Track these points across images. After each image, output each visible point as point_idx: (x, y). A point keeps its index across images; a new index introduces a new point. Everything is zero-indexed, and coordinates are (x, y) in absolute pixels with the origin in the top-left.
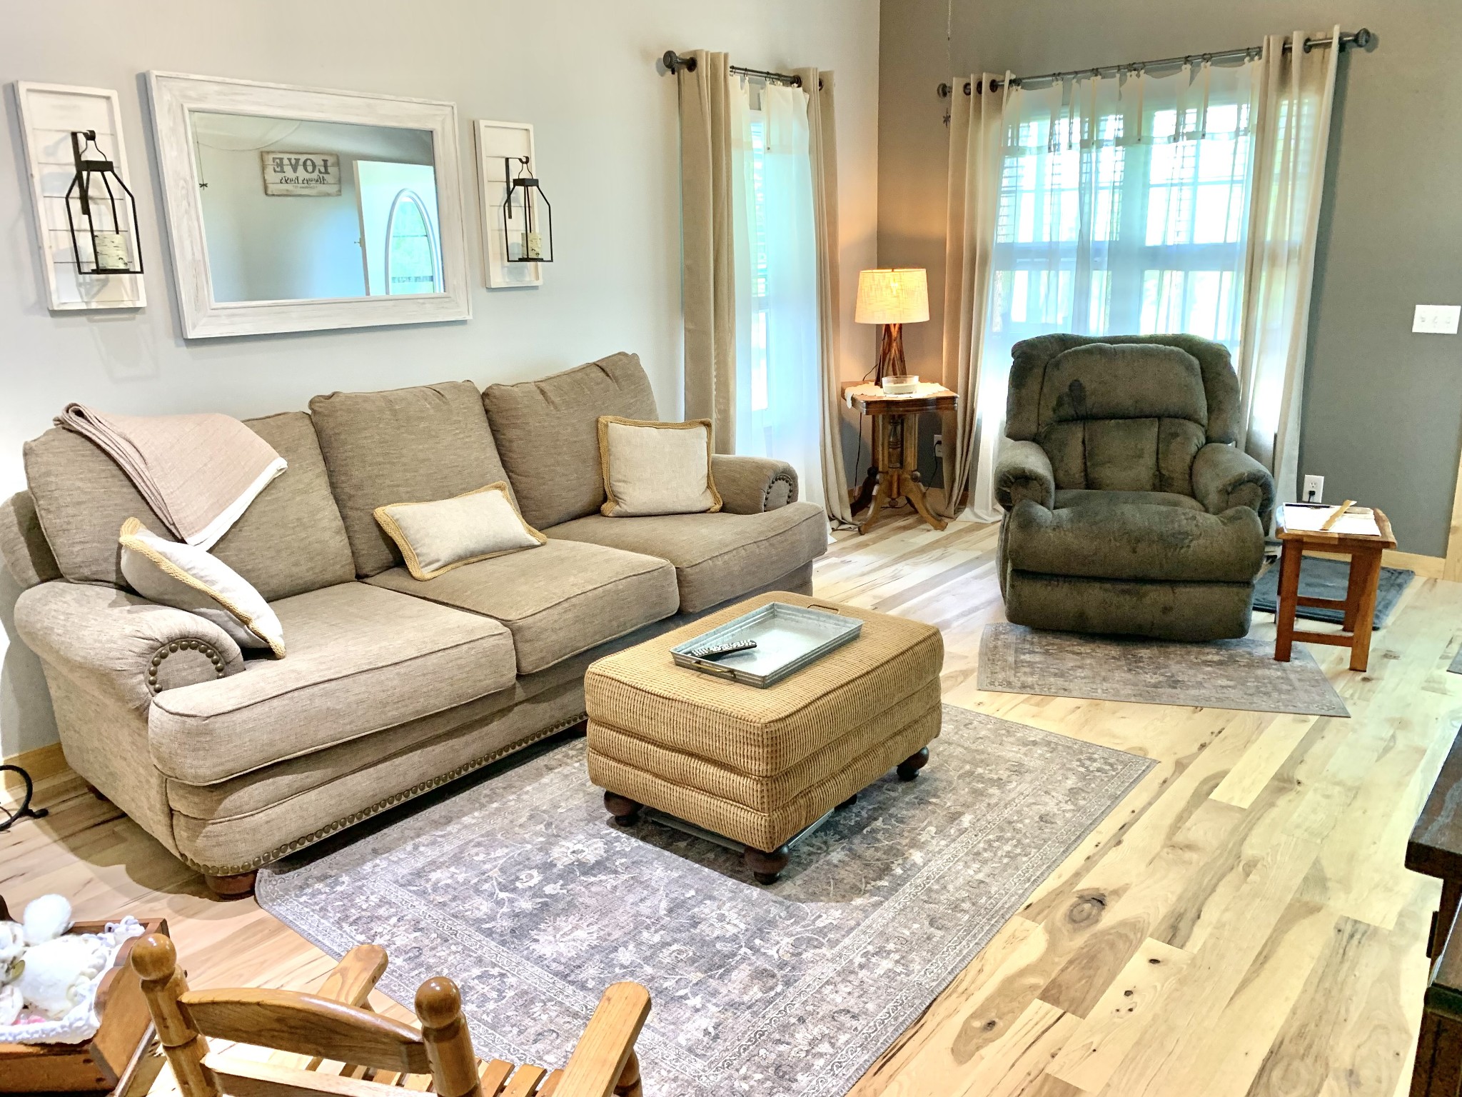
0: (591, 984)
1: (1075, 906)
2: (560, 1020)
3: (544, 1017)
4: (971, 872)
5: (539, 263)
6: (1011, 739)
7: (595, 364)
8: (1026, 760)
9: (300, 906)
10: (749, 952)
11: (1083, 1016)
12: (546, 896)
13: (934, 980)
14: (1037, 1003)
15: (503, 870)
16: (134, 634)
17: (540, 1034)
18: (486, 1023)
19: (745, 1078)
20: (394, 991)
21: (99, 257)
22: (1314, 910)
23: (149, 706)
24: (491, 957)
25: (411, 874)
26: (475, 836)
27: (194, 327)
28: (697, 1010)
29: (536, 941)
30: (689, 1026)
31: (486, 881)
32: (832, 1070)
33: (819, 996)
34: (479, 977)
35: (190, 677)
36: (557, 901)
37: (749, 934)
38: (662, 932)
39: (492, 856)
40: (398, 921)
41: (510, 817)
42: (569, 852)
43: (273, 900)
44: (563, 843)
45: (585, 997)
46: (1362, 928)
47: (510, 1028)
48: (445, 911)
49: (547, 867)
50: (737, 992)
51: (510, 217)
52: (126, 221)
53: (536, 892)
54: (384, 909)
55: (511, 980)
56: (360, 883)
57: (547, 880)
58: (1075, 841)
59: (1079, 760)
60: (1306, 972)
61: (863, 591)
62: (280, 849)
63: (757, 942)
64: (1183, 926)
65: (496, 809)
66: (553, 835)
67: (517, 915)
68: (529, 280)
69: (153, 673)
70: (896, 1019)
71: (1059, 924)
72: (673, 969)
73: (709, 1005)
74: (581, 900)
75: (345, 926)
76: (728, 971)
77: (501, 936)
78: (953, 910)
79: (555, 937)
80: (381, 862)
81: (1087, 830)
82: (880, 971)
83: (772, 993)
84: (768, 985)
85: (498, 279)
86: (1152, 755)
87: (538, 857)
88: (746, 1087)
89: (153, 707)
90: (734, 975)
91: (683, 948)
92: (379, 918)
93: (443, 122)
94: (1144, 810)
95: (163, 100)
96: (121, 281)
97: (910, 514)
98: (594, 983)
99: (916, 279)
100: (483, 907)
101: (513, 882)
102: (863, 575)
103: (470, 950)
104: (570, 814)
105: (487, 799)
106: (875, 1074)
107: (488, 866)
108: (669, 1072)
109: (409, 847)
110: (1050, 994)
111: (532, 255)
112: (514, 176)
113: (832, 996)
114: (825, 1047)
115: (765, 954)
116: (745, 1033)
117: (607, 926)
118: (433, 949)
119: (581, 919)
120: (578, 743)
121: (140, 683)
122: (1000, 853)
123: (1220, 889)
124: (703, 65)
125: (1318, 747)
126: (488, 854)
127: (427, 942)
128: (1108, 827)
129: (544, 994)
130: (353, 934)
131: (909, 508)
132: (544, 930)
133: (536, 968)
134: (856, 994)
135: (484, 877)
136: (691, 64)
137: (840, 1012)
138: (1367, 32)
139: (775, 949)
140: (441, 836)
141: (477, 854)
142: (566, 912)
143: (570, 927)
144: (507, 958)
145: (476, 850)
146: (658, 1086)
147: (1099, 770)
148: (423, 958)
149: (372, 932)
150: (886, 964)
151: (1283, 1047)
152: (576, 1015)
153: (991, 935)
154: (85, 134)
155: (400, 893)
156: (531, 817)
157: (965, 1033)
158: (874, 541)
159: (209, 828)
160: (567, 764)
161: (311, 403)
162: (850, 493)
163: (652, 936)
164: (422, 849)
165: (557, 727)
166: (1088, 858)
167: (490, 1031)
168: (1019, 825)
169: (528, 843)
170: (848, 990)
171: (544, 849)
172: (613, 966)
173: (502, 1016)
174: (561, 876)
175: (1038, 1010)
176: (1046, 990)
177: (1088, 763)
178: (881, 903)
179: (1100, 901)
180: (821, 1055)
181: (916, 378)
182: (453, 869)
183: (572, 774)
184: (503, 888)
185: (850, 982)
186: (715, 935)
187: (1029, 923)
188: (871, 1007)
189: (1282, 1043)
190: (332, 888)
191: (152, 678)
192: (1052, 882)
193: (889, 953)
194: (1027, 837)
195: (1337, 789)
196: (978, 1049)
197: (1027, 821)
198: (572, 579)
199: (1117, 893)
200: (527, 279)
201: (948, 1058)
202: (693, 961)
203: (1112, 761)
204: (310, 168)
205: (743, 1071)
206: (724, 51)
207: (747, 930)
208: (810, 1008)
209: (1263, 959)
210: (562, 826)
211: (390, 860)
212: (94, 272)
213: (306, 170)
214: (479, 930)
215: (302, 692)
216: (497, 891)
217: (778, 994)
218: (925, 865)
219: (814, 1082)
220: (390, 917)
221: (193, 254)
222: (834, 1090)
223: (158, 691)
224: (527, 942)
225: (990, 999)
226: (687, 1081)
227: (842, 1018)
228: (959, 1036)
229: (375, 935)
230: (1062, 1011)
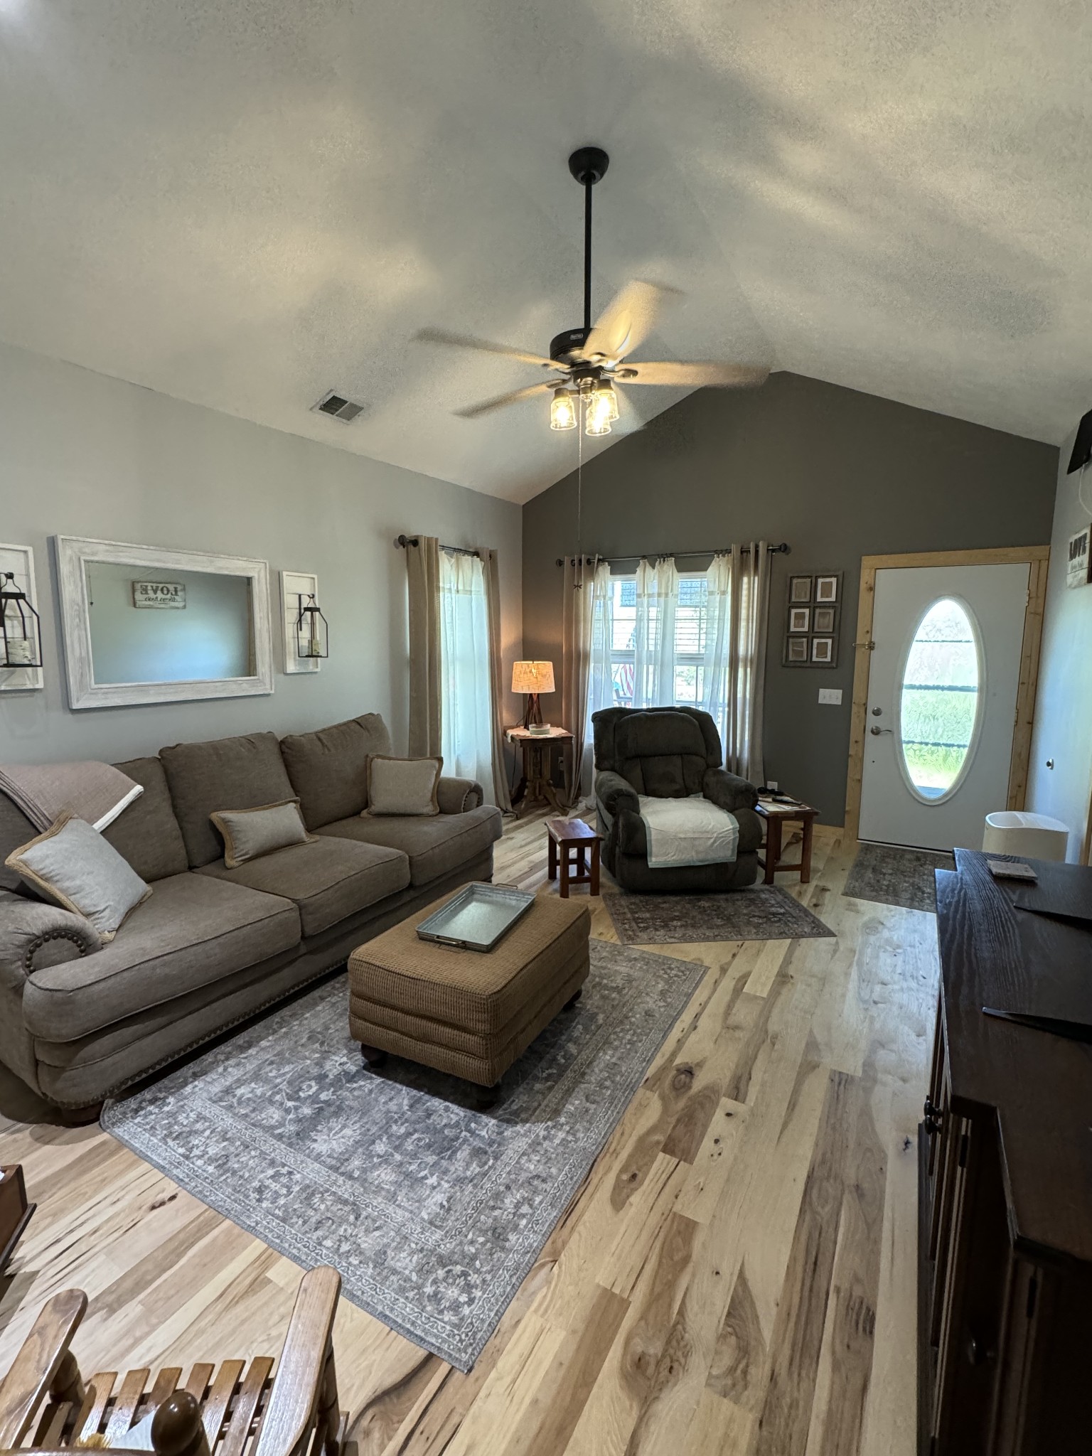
0: (356, 1174)
1: (675, 1077)
2: (334, 1208)
3: (323, 1207)
4: (608, 1058)
5: (319, 659)
6: (621, 957)
7: (354, 721)
8: (631, 972)
9: (135, 1127)
10: (468, 1135)
11: (691, 1163)
12: (322, 1102)
13: (593, 1145)
14: (661, 1155)
15: (290, 1083)
16: (15, 930)
17: (320, 1222)
18: (278, 1217)
19: (472, 1242)
20: (207, 1196)
21: (10, 656)
22: (814, 1066)
23: (23, 985)
24: (281, 1158)
25: (222, 1092)
26: (268, 1056)
27: (78, 701)
28: (434, 1188)
29: (315, 1141)
30: (430, 1202)
31: (278, 1093)
32: (532, 1227)
33: (518, 1166)
34: (272, 1177)
35: (59, 959)
36: (329, 1105)
37: (466, 1119)
38: (406, 1125)
39: (282, 1072)
40: (211, 1133)
41: (294, 1039)
42: (337, 1064)
43: (113, 1124)
44: (333, 1057)
45: (353, 1186)
46: (844, 1078)
47: (296, 1220)
48: (247, 1122)
49: (321, 1078)
50: (461, 1169)
51: (301, 630)
52: (32, 629)
53: (314, 1099)
54: (200, 1124)
55: (297, 1177)
56: (182, 1103)
57: (321, 1089)
58: (668, 1028)
59: (663, 969)
60: (818, 1113)
61: (523, 858)
62: (123, 1083)
63: (473, 1125)
64: (742, 1087)
65: (285, 1033)
66: (326, 1051)
67: (300, 1120)
68: (311, 668)
69: (29, 959)
70: (571, 1179)
71: (667, 1092)
72: (414, 1156)
73: (443, 1182)
74: (347, 1103)
75: (170, 1142)
76: (454, 1152)
77: (289, 1139)
78: (599, 1087)
79: (329, 1136)
80: (199, 1084)
81: (675, 1019)
82: (557, 1141)
83: (486, 1167)
84: (483, 1160)
85: (291, 667)
86: (706, 963)
87: (316, 1070)
88: (473, 1250)
89: (28, 985)
90: (459, 1155)
91: (422, 1136)
92: (196, 1132)
93: (259, 572)
94: (707, 1002)
95: (66, 556)
96: (26, 671)
97: (545, 806)
98: (358, 1173)
99: (547, 667)
100: (274, 1115)
101: (297, 1092)
102: (521, 847)
103: (266, 1154)
104: (337, 1034)
105: (278, 1025)
106: (562, 1227)
107: (278, 1080)
108: (417, 1244)
109: (220, 1069)
110: (668, 1148)
111: (314, 654)
112: (304, 605)
113: (527, 1165)
114: (525, 1209)
115: (478, 1135)
116: (469, 1203)
117: (366, 1123)
118: (237, 1155)
119: (347, 1119)
120: (342, 978)
121: (18, 967)
122: (624, 1041)
123: (760, 1057)
124: (423, 544)
125: (797, 953)
126: (279, 1070)
127: (232, 1149)
128: (687, 1018)
129: (322, 1186)
130: (175, 1148)
131: (545, 802)
132: (321, 1131)
133: (315, 1164)
134: (543, 1161)
135: (276, 1090)
136: (415, 542)
137: (533, 1178)
138: (785, 545)
139: (485, 1130)
140: (245, 1058)
141: (271, 1071)
142: (336, 1114)
143: (340, 1126)
144: (291, 1158)
145: (270, 1067)
146: (409, 1258)
147: (676, 976)
148: (230, 1164)
149: (191, 1145)
150: (561, 1135)
151: (815, 1173)
152: (346, 1202)
153: (627, 1103)
154: (6, 575)
155: (213, 1108)
156: (309, 1038)
157: (618, 1187)
158: (527, 824)
159: (67, 1074)
160: (334, 995)
161: (161, 751)
162: (510, 792)
163: (399, 1129)
164: (230, 1069)
165: (328, 968)
166: (679, 1040)
167: (282, 1224)
168: (633, 1019)
169: (307, 1059)
170: (537, 1158)
171: (319, 1064)
172: (372, 1157)
173: (290, 1210)
174: (332, 1085)
175: (662, 1161)
176: (666, 1145)
177: (669, 971)
178: (554, 1086)
179: (689, 1072)
180: (524, 1216)
181: (549, 725)
182: (253, 1085)
183: (337, 1002)
184: (290, 1098)
185: (538, 1151)
186: (443, 1123)
187: (648, 1093)
188: (554, 1171)
189: (813, 1169)
190: (161, 1109)
191: (28, 963)
192: (658, 1061)
193: (562, 1125)
194: (639, 1028)
195: (814, 979)
196: (628, 1197)
197: (638, 1016)
198: (340, 868)
199: (700, 1065)
200: (311, 667)
201: (609, 1209)
202: (429, 1146)
203: (683, 969)
204: (165, 592)
205: (470, 1236)
206: (435, 536)
207: (465, 1117)
208: (513, 1176)
209: (792, 1106)
210: (332, 1044)
211: (206, 1081)
212: (5, 666)
213: (163, 593)
214: (273, 1135)
215: (146, 965)
216: (286, 1101)
217: (490, 1168)
218: (579, 1053)
219: (521, 1240)
220: (205, 1130)
221: (81, 654)
222: (535, 1244)
223: (32, 972)
224: (308, 1143)
225: (631, 1156)
226: (430, 1250)
227: (536, 1182)
228: (614, 1189)
229: (192, 1148)
230: (677, 1160)
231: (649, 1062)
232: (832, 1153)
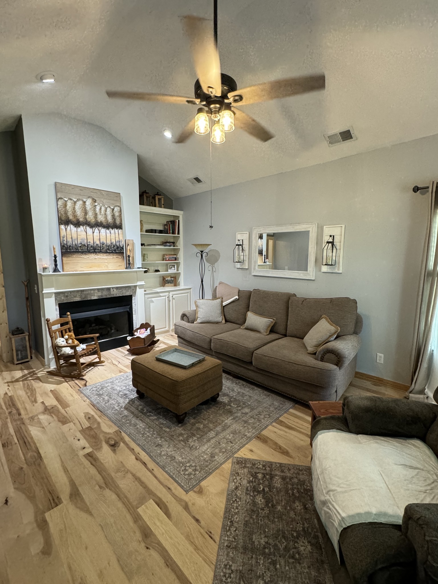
4: (141, 425)
11: (79, 431)
13: (107, 413)
21: (236, 260)
22: (72, 497)
27: (253, 273)
32: (96, 399)
46: (53, 506)
58: (144, 449)
64: (90, 458)
70: (101, 407)
71: (110, 436)
81: (148, 454)
82: (116, 407)
85: (324, 269)
93: (313, 228)
95: (254, 233)
122: (146, 432)
123: (99, 476)
128: (147, 460)
153: (114, 423)
161: (253, 290)
166: (133, 449)
168: (159, 439)
175: (87, 425)
176: (91, 427)
178: (138, 410)
179: (113, 446)
180: (100, 399)
188: (107, 405)
192: (126, 438)
194: (151, 439)
196: (85, 416)
197: (160, 442)
199: (114, 451)
201: (86, 412)
209: (66, 471)
218: (149, 419)
225: (96, 420)
228: (90, 414)
230: (83, 428)
231: (128, 435)
232: (38, 470)
